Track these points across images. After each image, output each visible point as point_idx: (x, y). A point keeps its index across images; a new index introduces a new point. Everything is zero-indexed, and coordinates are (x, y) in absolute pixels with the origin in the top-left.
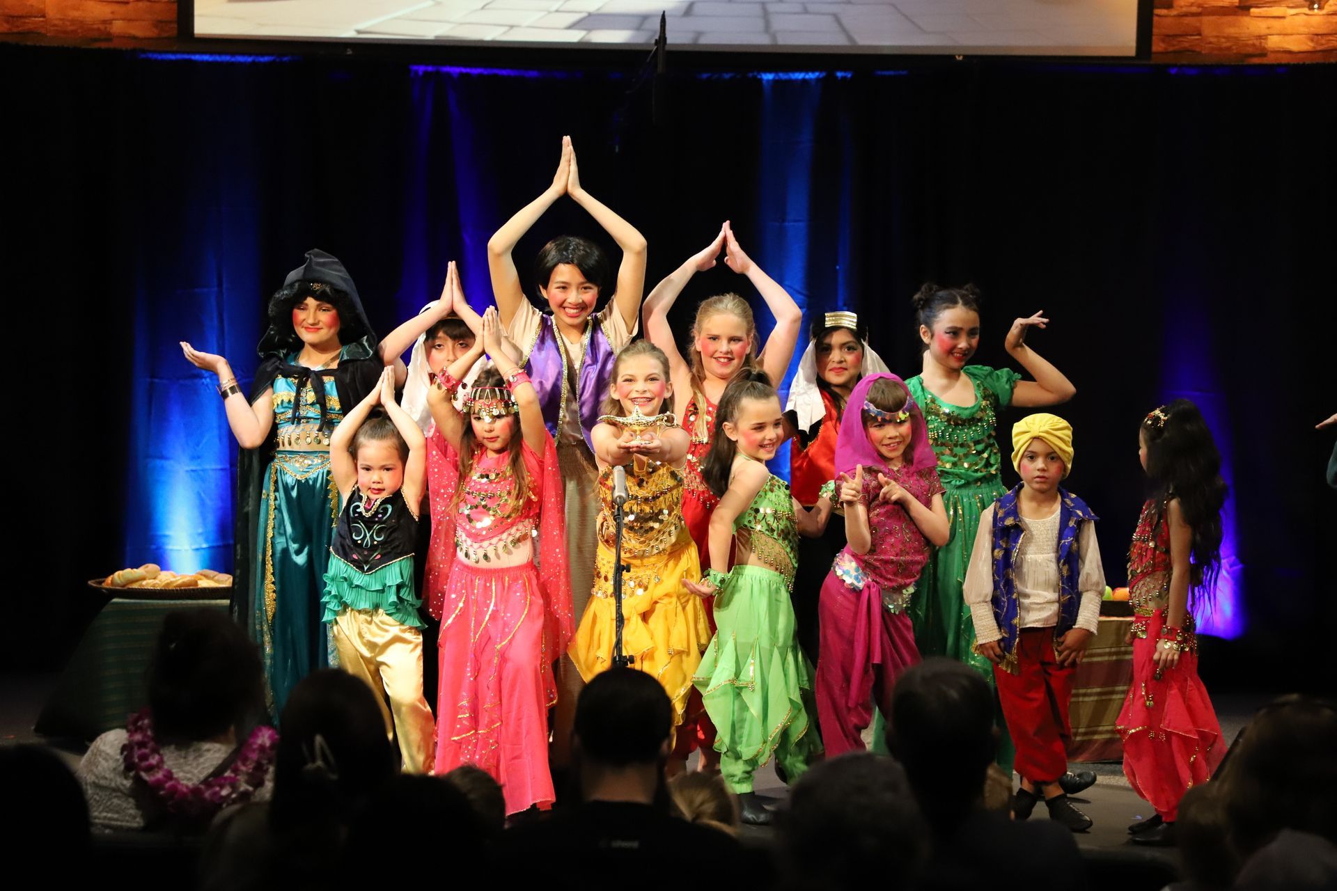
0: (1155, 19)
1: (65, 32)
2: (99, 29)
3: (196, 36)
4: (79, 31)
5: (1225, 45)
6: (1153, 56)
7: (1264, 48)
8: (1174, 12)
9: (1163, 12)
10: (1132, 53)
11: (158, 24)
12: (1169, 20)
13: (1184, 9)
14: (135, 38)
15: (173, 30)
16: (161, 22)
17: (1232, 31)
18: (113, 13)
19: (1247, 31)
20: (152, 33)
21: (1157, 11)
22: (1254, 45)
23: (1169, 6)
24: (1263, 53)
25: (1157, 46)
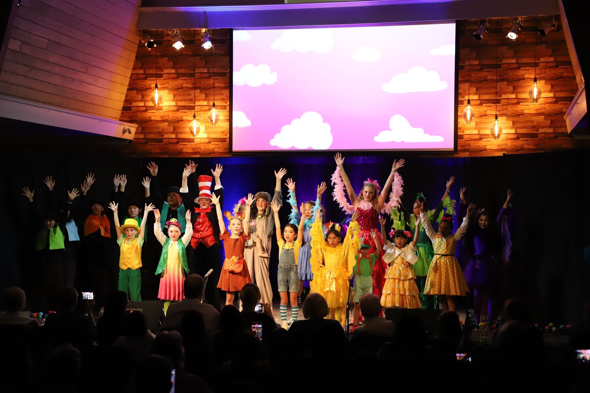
0: (458, 142)
1: (205, 152)
2: (212, 151)
3: (233, 151)
4: (208, 151)
5: (476, 148)
6: (458, 151)
7: (486, 149)
8: (463, 140)
9: (461, 140)
10: (453, 150)
11: (225, 149)
12: (461, 142)
13: (466, 139)
14: (220, 152)
15: (228, 150)
16: (226, 148)
17: (478, 144)
18: (215, 147)
19: (481, 144)
20: (224, 151)
21: (458, 140)
22: (483, 148)
23: (462, 139)
24: (486, 150)
25: (459, 148)
